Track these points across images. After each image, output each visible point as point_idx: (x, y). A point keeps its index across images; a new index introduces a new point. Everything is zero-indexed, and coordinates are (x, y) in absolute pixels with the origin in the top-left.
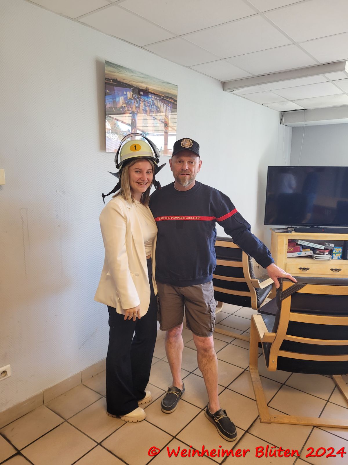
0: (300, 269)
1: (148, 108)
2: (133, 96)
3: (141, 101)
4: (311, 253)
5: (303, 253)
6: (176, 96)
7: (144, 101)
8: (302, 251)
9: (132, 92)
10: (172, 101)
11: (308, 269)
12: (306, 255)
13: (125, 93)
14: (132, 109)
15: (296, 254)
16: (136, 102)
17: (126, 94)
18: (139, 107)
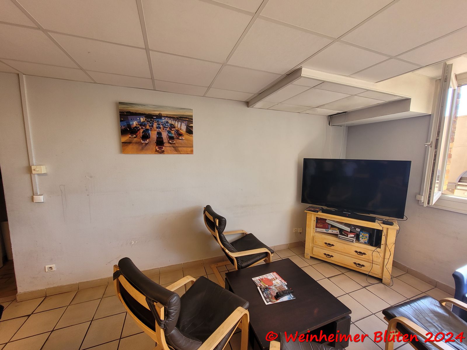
0: (326, 243)
1: (162, 126)
2: (146, 120)
3: (154, 122)
4: (337, 232)
5: (330, 231)
6: (192, 116)
7: (158, 122)
8: (330, 229)
9: (145, 118)
10: (187, 119)
11: (333, 245)
12: (333, 233)
13: (138, 119)
14: (146, 127)
15: (324, 230)
16: (149, 123)
17: (140, 119)
18: (152, 126)
